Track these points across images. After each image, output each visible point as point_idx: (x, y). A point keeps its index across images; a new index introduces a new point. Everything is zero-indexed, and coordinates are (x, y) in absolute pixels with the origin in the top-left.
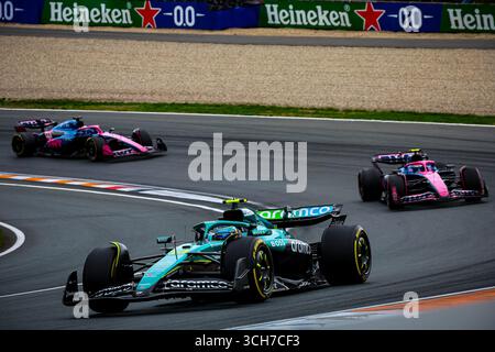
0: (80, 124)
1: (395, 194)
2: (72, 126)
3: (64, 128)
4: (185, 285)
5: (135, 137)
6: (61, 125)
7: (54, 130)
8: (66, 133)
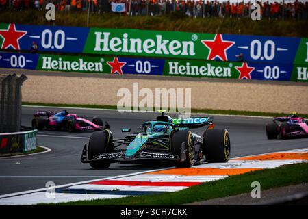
0: (67, 113)
1: (284, 132)
2: (62, 115)
3: (59, 115)
4: (151, 155)
5: (94, 121)
6: (58, 114)
7: (54, 117)
8: (59, 118)
